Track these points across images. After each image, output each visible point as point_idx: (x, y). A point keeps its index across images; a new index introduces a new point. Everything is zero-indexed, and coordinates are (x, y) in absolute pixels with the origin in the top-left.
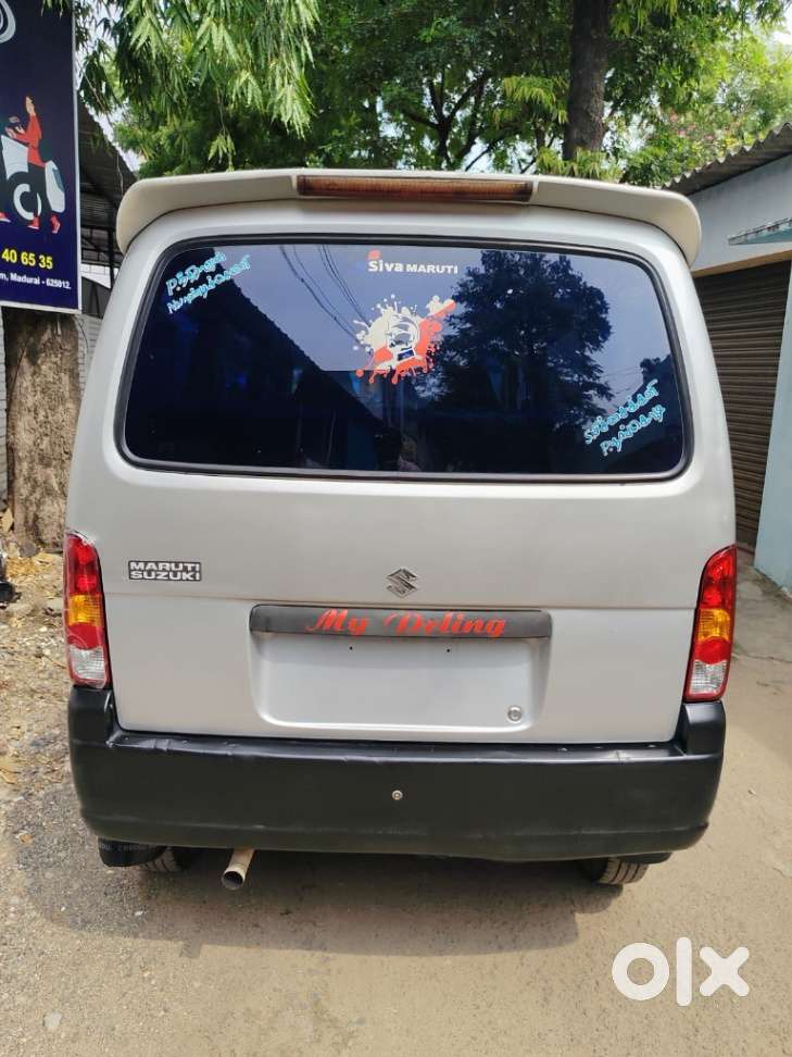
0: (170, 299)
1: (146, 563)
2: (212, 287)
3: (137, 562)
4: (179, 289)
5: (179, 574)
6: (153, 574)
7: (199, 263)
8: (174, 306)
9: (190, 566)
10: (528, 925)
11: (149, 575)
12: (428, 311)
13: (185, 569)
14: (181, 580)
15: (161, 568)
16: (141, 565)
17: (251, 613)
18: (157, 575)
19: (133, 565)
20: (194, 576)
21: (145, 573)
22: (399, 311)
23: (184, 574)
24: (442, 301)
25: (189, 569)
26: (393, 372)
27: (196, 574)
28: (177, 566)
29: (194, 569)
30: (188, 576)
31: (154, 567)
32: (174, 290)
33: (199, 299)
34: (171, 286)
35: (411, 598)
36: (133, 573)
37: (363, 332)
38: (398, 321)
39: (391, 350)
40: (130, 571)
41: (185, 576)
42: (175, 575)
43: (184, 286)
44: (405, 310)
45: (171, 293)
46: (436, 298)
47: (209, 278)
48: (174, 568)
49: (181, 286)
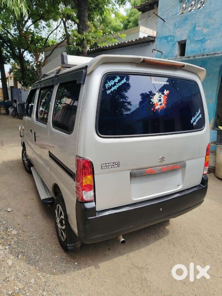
0: (107, 90)
1: (106, 164)
2: (118, 87)
3: (104, 164)
4: (109, 87)
5: (114, 166)
6: (108, 167)
7: (114, 79)
8: (108, 92)
9: (117, 163)
10: (159, 233)
11: (107, 167)
12: (164, 93)
13: (116, 164)
14: (115, 167)
15: (110, 165)
16: (105, 165)
17: (130, 173)
18: (109, 167)
19: (103, 165)
20: (118, 166)
21: (106, 167)
22: (159, 93)
23: (116, 165)
24: (166, 91)
25: (117, 164)
26: (159, 108)
27: (118, 165)
28: (114, 164)
29: (118, 164)
30: (117, 166)
31: (108, 165)
32: (108, 87)
33: (115, 90)
34: (107, 86)
35: (164, 163)
36: (103, 167)
37: (152, 99)
38: (159, 96)
39: (158, 103)
40: (102, 167)
41: (116, 166)
42: (113, 166)
43: (110, 86)
44: (160, 93)
45: (107, 88)
46: (165, 90)
47: (117, 84)
48: (113, 164)
49: (109, 86)
